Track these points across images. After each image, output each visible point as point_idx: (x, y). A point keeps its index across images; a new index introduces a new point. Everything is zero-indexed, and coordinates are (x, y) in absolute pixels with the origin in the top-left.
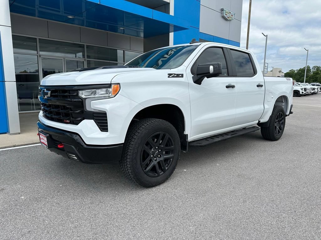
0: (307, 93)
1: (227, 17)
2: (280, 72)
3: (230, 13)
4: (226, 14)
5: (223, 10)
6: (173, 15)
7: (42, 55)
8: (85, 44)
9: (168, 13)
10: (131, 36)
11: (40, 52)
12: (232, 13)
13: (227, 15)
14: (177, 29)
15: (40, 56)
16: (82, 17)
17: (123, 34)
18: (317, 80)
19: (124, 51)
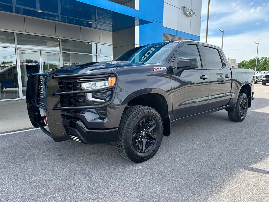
0: (258, 80)
1: (188, 14)
2: (234, 62)
3: (191, 10)
4: (187, 10)
5: (185, 8)
6: (138, 10)
7: (19, 48)
8: (61, 38)
9: (134, 7)
10: (102, 31)
11: (18, 45)
12: (192, 10)
13: (188, 12)
14: (142, 22)
15: (18, 49)
16: (57, 13)
17: (96, 28)
18: (265, 69)
19: (96, 44)
